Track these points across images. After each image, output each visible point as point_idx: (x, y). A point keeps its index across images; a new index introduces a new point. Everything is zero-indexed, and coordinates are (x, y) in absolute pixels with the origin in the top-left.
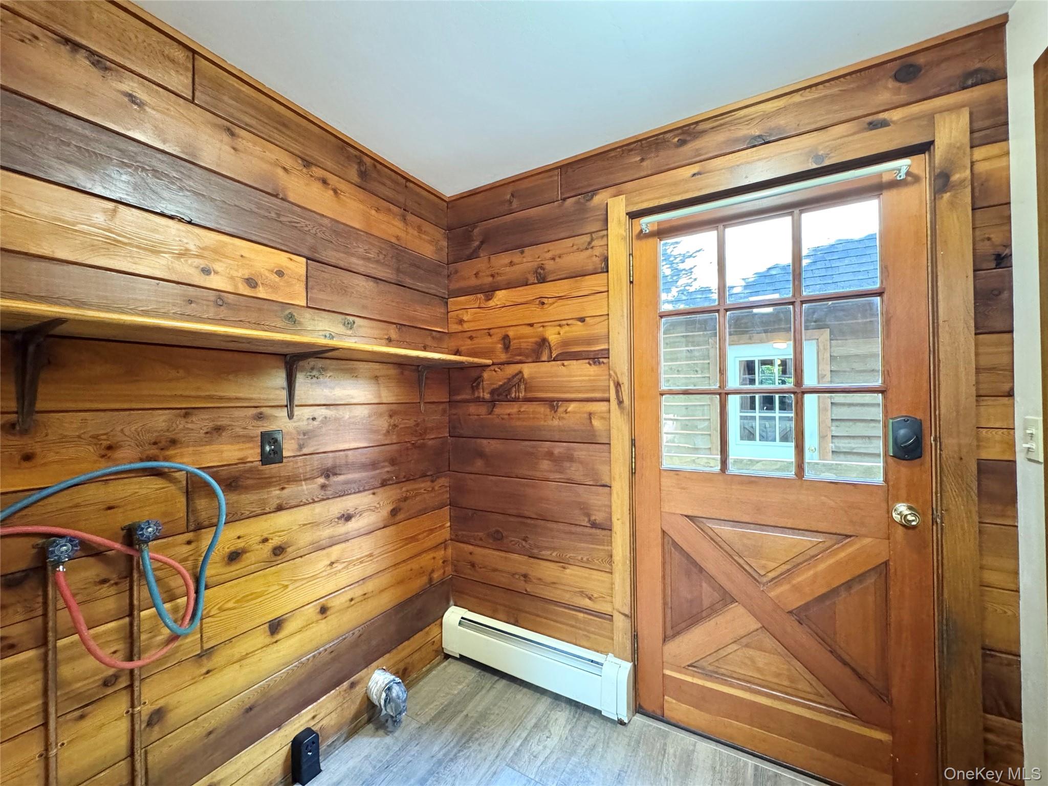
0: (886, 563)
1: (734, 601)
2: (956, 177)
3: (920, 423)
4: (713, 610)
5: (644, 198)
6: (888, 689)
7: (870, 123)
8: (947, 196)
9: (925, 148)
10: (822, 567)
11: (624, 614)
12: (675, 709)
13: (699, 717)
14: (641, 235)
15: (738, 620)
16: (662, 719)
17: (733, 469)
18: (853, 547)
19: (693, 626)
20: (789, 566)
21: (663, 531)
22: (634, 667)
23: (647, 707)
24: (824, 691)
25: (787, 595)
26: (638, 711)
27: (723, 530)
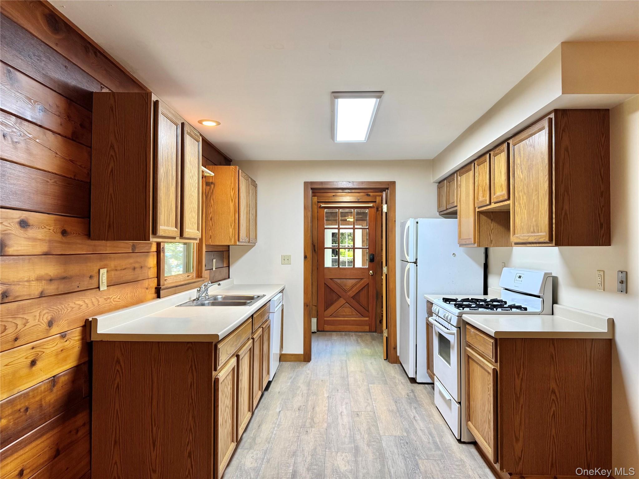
0: (368, 284)
1: (341, 297)
2: (379, 209)
3: (374, 255)
4: (336, 301)
5: (322, 199)
6: (369, 310)
7: (367, 194)
8: (378, 212)
9: (375, 202)
10: (358, 286)
11: (315, 306)
12: (327, 327)
13: (333, 328)
14: (320, 207)
15: (342, 301)
16: (324, 331)
17: (340, 267)
18: (363, 281)
19: (331, 306)
20: (352, 287)
21: (325, 283)
22: (317, 319)
23: (320, 329)
24: (358, 313)
25: (351, 293)
26: (318, 331)
27: (338, 281)
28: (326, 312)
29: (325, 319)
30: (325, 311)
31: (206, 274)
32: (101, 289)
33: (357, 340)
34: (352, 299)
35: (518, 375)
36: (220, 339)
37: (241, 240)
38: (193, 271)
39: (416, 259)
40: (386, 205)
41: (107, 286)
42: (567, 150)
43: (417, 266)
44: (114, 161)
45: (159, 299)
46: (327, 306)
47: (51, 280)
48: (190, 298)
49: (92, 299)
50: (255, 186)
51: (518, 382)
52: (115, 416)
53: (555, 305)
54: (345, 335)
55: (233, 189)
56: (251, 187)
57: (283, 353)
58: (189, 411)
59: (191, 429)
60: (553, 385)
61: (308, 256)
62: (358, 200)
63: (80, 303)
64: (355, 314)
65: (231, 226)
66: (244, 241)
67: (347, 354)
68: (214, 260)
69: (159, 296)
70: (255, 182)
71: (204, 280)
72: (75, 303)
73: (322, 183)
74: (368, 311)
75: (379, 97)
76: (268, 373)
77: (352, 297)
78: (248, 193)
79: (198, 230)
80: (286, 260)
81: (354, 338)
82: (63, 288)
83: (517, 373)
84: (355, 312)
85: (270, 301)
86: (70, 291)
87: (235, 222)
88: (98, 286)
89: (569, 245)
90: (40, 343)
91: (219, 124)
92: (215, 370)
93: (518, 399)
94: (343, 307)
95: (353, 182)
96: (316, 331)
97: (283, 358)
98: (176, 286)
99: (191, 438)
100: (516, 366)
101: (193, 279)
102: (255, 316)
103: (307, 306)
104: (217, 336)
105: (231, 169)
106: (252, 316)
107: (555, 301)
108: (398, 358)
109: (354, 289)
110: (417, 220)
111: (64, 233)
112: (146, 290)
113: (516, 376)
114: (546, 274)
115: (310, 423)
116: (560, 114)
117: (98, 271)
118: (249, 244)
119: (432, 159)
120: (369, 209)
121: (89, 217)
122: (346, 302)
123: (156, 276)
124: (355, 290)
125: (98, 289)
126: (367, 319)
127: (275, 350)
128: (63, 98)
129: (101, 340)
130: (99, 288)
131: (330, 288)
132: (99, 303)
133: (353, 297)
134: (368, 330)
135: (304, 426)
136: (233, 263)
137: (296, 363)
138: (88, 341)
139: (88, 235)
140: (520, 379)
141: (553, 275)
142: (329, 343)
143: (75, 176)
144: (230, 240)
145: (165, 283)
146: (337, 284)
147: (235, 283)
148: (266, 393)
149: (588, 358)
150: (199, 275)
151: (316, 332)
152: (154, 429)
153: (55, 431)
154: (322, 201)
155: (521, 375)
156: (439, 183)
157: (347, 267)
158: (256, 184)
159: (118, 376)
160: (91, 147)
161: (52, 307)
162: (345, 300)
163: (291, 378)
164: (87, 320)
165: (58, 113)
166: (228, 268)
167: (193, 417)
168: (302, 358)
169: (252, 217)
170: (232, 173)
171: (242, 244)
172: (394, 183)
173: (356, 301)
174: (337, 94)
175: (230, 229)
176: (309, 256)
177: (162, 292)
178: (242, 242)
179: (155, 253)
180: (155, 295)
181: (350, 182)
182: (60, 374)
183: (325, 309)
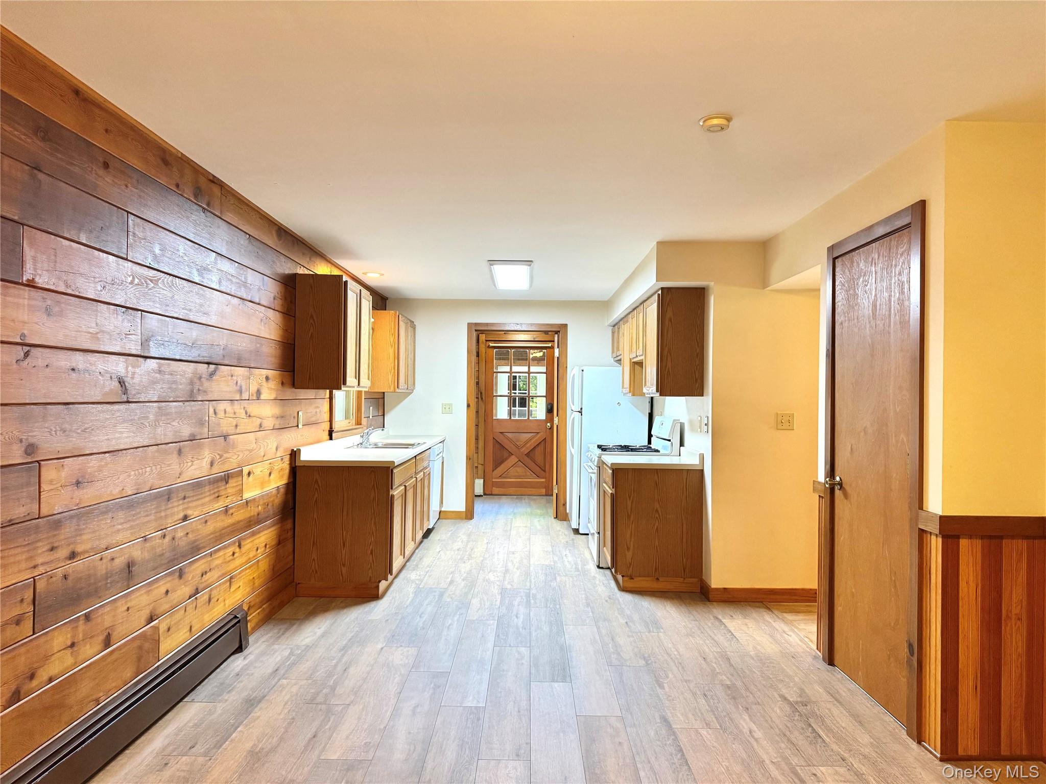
0: (545, 439)
1: (512, 454)
4: (506, 459)
5: (491, 337)
10: (533, 441)
11: (481, 464)
12: (496, 490)
13: (502, 491)
14: (489, 347)
15: (513, 460)
16: (492, 495)
18: (539, 435)
19: (501, 464)
20: (527, 442)
21: (494, 438)
22: (484, 480)
23: (487, 493)
24: (532, 473)
25: (525, 450)
26: (485, 494)
27: (510, 435)
28: (495, 472)
29: (494, 480)
30: (493, 471)
31: (364, 421)
32: (300, 427)
33: (529, 503)
34: (525, 456)
35: (630, 498)
36: (396, 465)
37: (400, 387)
38: (353, 418)
39: (581, 409)
40: (558, 349)
41: (302, 425)
42: (670, 320)
43: (582, 415)
44: (313, 328)
45: (331, 441)
46: (497, 464)
47: (277, 418)
48: (353, 444)
49: (295, 434)
50: (414, 328)
51: (629, 503)
52: (314, 523)
53: (681, 447)
54: (517, 498)
55: (392, 335)
56: (410, 329)
57: (443, 509)
58: (372, 519)
59: (373, 533)
60: (657, 506)
61: (471, 405)
62: (534, 338)
64: (529, 474)
65: (391, 373)
66: (403, 388)
67: (515, 514)
68: (371, 408)
69: (331, 439)
70: (413, 322)
71: (363, 428)
72: (287, 436)
73: (487, 324)
74: (544, 471)
75: (530, 265)
76: (428, 520)
77: (526, 455)
78: (407, 336)
79: (368, 379)
80: (447, 409)
81: (527, 501)
82: (282, 424)
83: (629, 496)
84: (529, 473)
85: (430, 448)
86: (285, 427)
87: (394, 369)
88: (297, 425)
89: (670, 396)
92: (392, 488)
93: (629, 517)
94: (515, 467)
95: (521, 324)
96: (482, 494)
97: (442, 515)
98: (344, 431)
99: (373, 539)
100: (628, 491)
101: (353, 425)
102: (417, 458)
103: (470, 459)
104: (393, 462)
105: (391, 313)
106: (415, 456)
107: (682, 444)
108: (567, 514)
109: (528, 445)
110: (582, 368)
111: (283, 384)
112: (321, 432)
113: (628, 499)
114: (674, 420)
115: (468, 558)
116: (665, 291)
117: (298, 413)
118: (407, 391)
119: (606, 300)
120: (548, 350)
121: (294, 371)
122: (519, 460)
123: (329, 420)
124: (530, 446)
126: (543, 480)
127: (435, 507)
128: (283, 285)
129: (303, 465)
130: (298, 426)
131: (501, 444)
132: (298, 439)
133: (528, 455)
134: (544, 494)
135: (462, 559)
136: (388, 412)
137: (457, 521)
138: (294, 466)
139: (294, 385)
140: (631, 501)
141: (681, 421)
142: (497, 505)
143: (288, 341)
144: (390, 387)
145: (336, 427)
146: (508, 438)
147: (390, 434)
148: (425, 540)
149: (685, 484)
150: (359, 423)
151: (482, 496)
152: (344, 533)
154: (490, 339)
156: (614, 326)
157: (517, 418)
158: (415, 325)
159: (316, 493)
160: (295, 317)
161: (277, 438)
162: (518, 458)
163: (451, 530)
164: (293, 450)
165: (280, 298)
166: (383, 416)
167: (375, 524)
168: (464, 515)
169: (410, 362)
170: (392, 318)
171: (401, 391)
172: (565, 326)
173: (531, 460)
174: (492, 262)
175: (390, 376)
176: (473, 405)
177: (334, 435)
178: (401, 389)
180: (328, 437)
181: (518, 324)
182: (281, 487)
183: (494, 468)
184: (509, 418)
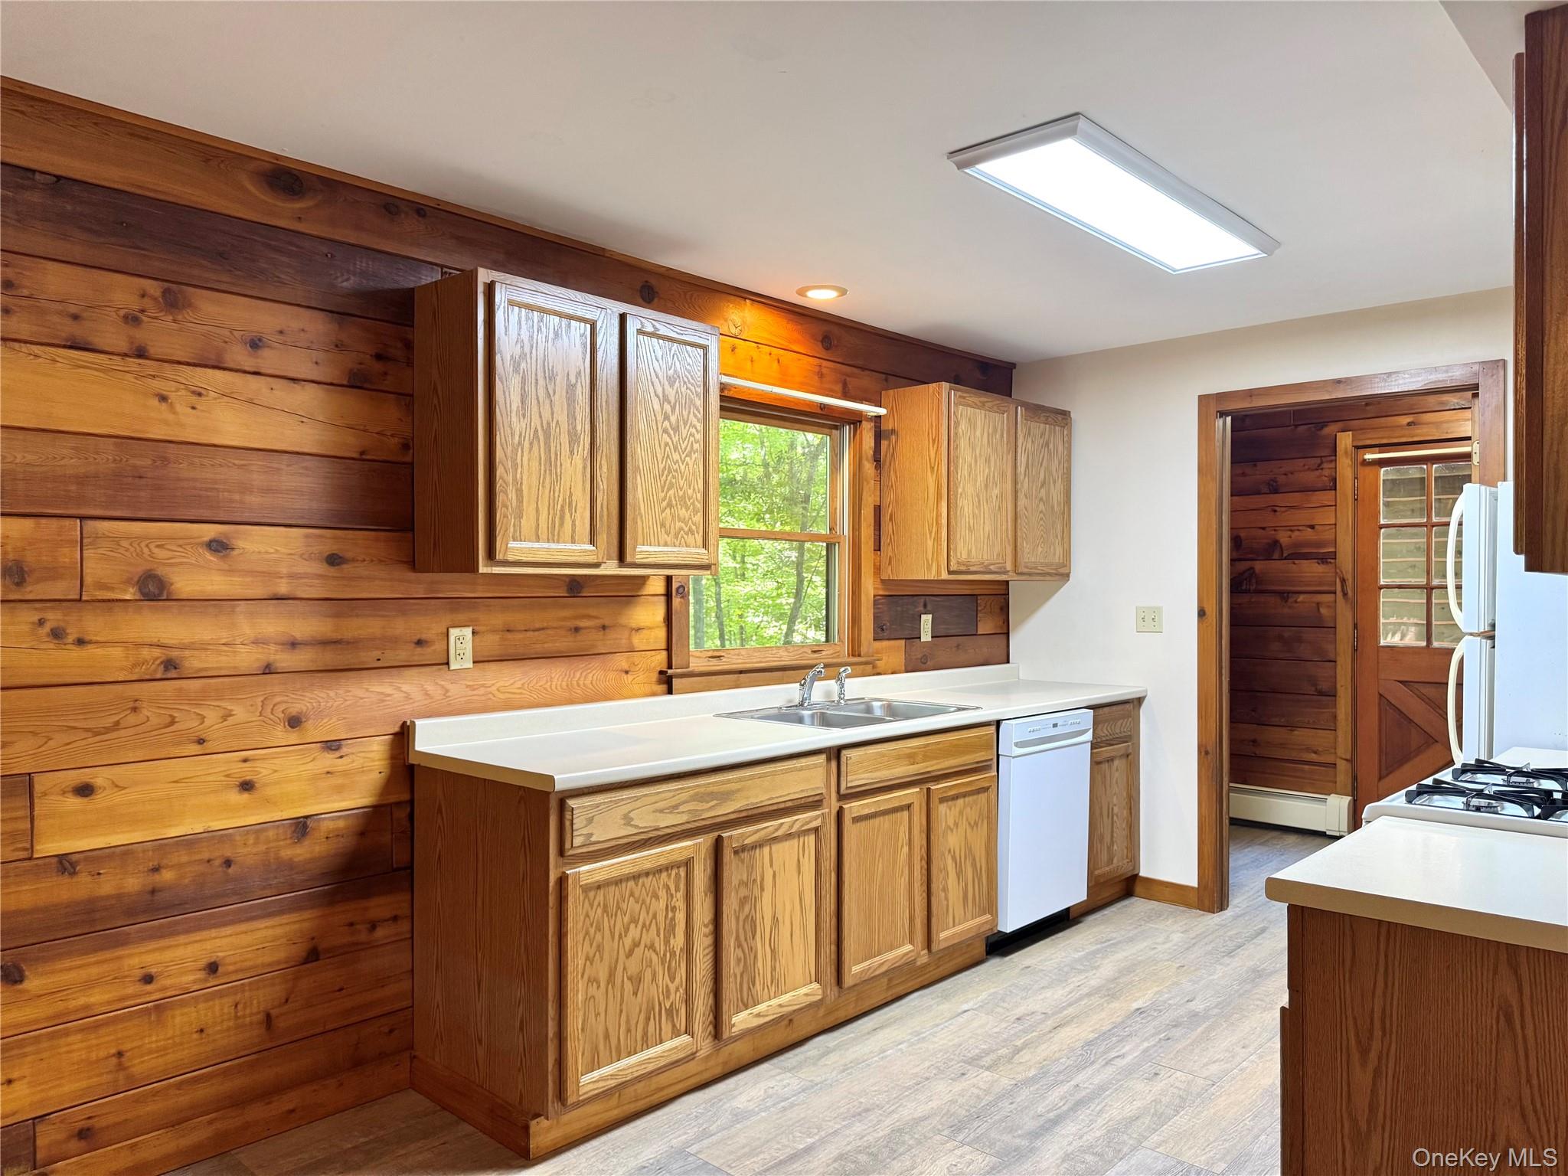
1: (1435, 740)
4: (1418, 751)
5: (1368, 436)
11: (1346, 760)
14: (1365, 463)
17: (1436, 644)
21: (1381, 692)
22: (1354, 800)
27: (1427, 690)
28: (1385, 781)
30: (1380, 779)
31: (879, 648)
32: (452, 667)
35: (1364, 1052)
38: (841, 640)
41: (474, 662)
45: (669, 695)
47: (297, 644)
49: (422, 686)
50: (1059, 423)
51: (1362, 1078)
52: (436, 913)
55: (934, 441)
56: (1031, 428)
57: (1141, 873)
59: (523, 973)
63: (388, 690)
65: (930, 533)
68: (924, 616)
69: (670, 692)
72: (367, 690)
78: (1008, 445)
80: (1150, 620)
82: (329, 658)
83: (1359, 1042)
86: (352, 667)
87: (938, 523)
88: (438, 662)
90: (265, 754)
91: (843, 292)
92: (563, 854)
98: (741, 672)
100: (1355, 1019)
101: (836, 658)
102: (851, 753)
103: (1207, 753)
104: (552, 780)
105: (931, 390)
111: (333, 560)
112: (625, 677)
113: (1356, 1057)
117: (445, 630)
121: (413, 528)
123: (663, 645)
125: (445, 667)
130: (448, 664)
131: (1400, 711)
132: (448, 694)
138: (407, 763)
139: (413, 564)
140: (1371, 1067)
144: (929, 568)
146: (1422, 698)
150: (856, 651)
153: (307, 915)
154: (1368, 442)
155: (1373, 1055)
158: (1068, 418)
159: (440, 838)
160: (412, 395)
161: (299, 693)
164: (406, 724)
166: (1001, 636)
168: (1194, 897)
174: (966, 155)
175: (929, 541)
177: (678, 682)
179: (663, 599)
180: (656, 688)
182: (323, 816)
183: (1384, 772)
184: (1424, 644)
